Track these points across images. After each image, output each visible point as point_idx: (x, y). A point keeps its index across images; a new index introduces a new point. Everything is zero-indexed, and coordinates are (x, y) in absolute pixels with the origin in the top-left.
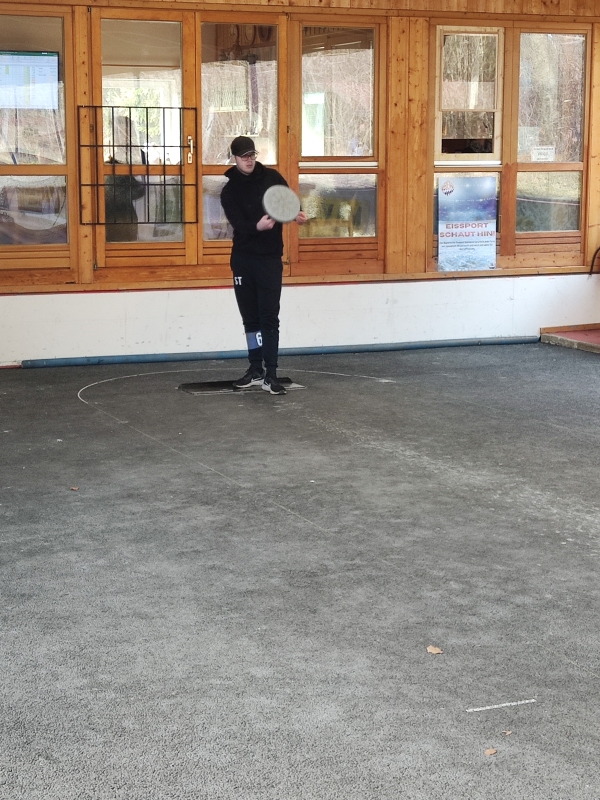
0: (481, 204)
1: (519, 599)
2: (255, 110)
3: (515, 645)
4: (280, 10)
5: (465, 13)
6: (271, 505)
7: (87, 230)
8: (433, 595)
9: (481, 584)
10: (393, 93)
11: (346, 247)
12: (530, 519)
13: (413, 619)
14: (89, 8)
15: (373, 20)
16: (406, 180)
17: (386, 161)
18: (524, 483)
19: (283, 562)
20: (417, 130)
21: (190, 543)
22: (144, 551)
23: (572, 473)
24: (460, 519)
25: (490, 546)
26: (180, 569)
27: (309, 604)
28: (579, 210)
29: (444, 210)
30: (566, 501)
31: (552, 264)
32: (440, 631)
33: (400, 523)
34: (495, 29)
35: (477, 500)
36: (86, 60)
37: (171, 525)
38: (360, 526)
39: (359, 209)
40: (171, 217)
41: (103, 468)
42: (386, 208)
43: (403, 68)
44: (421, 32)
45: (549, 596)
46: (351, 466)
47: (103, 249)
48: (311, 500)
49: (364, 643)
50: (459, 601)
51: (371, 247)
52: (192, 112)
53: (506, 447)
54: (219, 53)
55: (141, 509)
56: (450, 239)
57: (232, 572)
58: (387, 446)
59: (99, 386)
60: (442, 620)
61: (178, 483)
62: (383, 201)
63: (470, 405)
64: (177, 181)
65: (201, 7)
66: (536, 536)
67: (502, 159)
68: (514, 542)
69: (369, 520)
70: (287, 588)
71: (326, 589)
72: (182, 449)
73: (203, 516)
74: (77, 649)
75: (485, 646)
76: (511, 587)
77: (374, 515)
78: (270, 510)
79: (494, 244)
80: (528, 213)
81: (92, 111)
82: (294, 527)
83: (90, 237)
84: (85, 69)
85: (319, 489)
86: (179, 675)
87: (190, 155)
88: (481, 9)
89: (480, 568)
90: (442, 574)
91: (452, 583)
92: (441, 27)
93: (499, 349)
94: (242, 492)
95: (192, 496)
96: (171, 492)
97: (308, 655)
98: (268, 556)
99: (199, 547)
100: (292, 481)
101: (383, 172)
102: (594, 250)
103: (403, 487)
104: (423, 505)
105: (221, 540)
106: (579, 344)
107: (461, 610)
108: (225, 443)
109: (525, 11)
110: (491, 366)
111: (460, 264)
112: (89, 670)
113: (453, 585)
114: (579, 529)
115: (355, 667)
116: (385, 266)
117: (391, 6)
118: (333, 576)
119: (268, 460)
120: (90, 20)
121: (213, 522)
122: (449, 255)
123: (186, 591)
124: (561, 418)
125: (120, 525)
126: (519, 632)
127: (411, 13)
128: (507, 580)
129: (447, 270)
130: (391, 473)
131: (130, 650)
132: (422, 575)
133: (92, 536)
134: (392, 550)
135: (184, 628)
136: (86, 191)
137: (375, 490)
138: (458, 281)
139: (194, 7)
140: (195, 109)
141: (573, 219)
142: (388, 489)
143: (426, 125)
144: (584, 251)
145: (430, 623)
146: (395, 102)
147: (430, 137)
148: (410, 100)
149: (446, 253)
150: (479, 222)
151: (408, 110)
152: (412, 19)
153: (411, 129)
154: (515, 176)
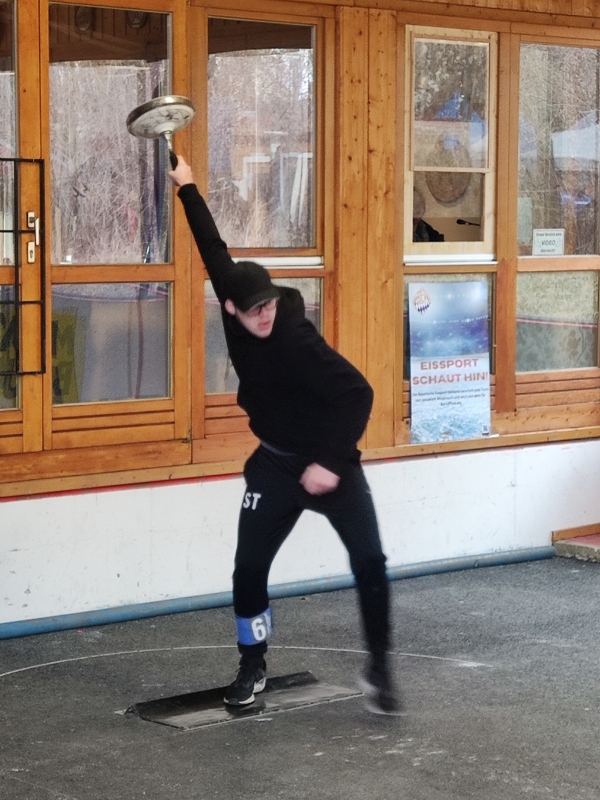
0: (468, 327)
10: (345, 139)
15: (313, 12)
16: (366, 287)
17: (336, 255)
20: (381, 203)
29: (417, 338)
31: (565, 423)
34: (485, 34)
43: (360, 96)
44: (385, 34)
67: (495, 250)
79: (488, 394)
101: (331, 274)
111: (441, 430)
122: (426, 414)
127: (372, 2)
129: (424, 440)
138: (440, 459)
146: (348, 154)
147: (398, 214)
148: (370, 151)
149: (422, 411)
150: (466, 357)
151: (368, 168)
152: (373, 11)
153: (372, 201)
154: (514, 279)
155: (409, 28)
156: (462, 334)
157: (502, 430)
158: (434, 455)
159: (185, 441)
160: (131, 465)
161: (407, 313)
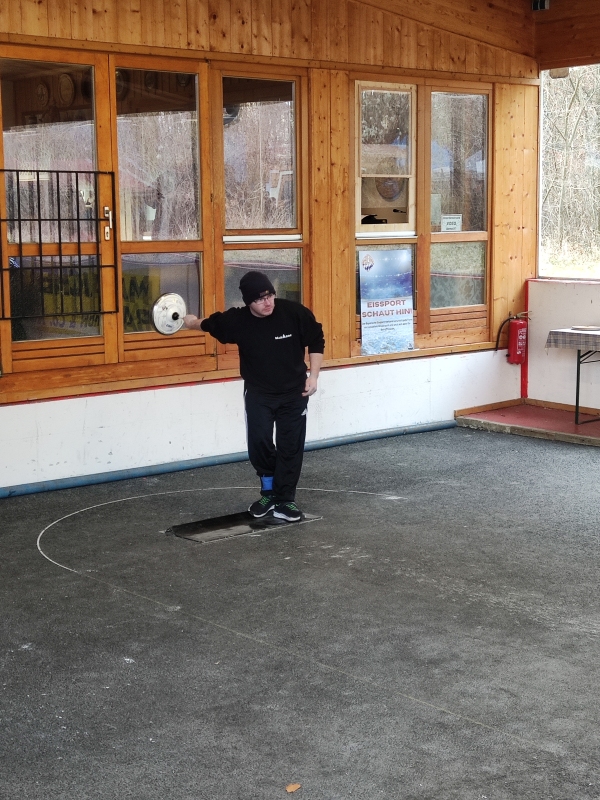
0: (398, 279)
4: (201, 55)
5: (383, 67)
10: (315, 157)
15: (294, 72)
16: (331, 254)
17: (311, 233)
20: (340, 196)
28: (484, 286)
29: (365, 287)
31: (463, 341)
34: (408, 86)
42: (311, 287)
43: (325, 128)
44: (341, 86)
47: (9, 351)
52: (108, 177)
62: (308, 278)
65: (115, 49)
67: (416, 229)
79: (412, 322)
92: (359, 82)
101: (307, 245)
102: (499, 325)
109: (435, 67)
111: (381, 346)
127: (332, 65)
129: (370, 353)
141: (479, 292)
143: (347, 191)
144: (489, 326)
146: (317, 166)
147: (352, 205)
148: (332, 164)
149: (369, 334)
150: (398, 299)
151: (331, 175)
152: (333, 71)
153: (334, 197)
154: (429, 248)
155: (357, 82)
156: (395, 284)
157: (421, 346)
158: (377, 362)
159: (213, 355)
160: (177, 372)
161: (358, 270)
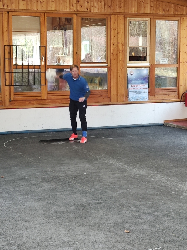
0: (143, 78)
1: (156, 213)
2: (66, 47)
3: (154, 229)
4: (74, 12)
5: (137, 13)
6: (70, 182)
7: (7, 88)
8: (127, 212)
9: (143, 208)
10: (112, 41)
11: (97, 93)
12: (160, 186)
13: (119, 221)
14: (8, 12)
15: (105, 16)
16: (117, 70)
17: (110, 64)
18: (158, 173)
19: (75, 201)
20: (121, 53)
21: (42, 195)
22: (26, 198)
23: (174, 170)
24: (136, 186)
25: (146, 195)
26: (39, 204)
27: (83, 216)
28: (176, 81)
29: (130, 80)
30: (172, 179)
31: (167, 98)
32: (129, 225)
33: (115, 188)
34: (147, 19)
35: (142, 179)
36: (7, 30)
37: (36, 189)
38: (101, 189)
39: (102, 80)
40: (37, 83)
41: (12, 170)
42: (110, 79)
43: (116, 32)
44: (122, 20)
45: (166, 212)
46: (99, 168)
47: (13, 94)
48: (84, 180)
49: (102, 229)
50: (135, 214)
51: (105, 93)
52: (44, 47)
53: (152, 161)
54: (53, 27)
55: (26, 184)
56: (132, 90)
57: (57, 205)
58: (111, 161)
59: (11, 141)
60: (129, 221)
61: (38, 175)
62: (109, 77)
63: (140, 147)
64: (39, 71)
65: (46, 12)
66: (162, 192)
67: (150, 63)
68: (154, 194)
69: (104, 187)
70: (76, 210)
71: (89, 211)
72: (40, 163)
73: (47, 186)
74: (3, 232)
75: (144, 230)
76: (153, 209)
77: (106, 185)
78: (70, 183)
79: (148, 92)
80: (159, 81)
81: (9, 47)
82: (78, 189)
83: (9, 90)
84: (7, 33)
85: (87, 176)
86: (38, 241)
87: (43, 62)
88: (142, 12)
89: (142, 203)
90: (129, 205)
91: (133, 208)
92: (129, 18)
93: (150, 128)
94: (60, 177)
95: (43, 179)
96: (36, 178)
97: (83, 233)
98: (69, 199)
99: (46, 197)
100: (78, 173)
101: (109, 67)
102: (182, 94)
103: (116, 175)
104: (123, 181)
105: (53, 194)
106: (177, 126)
107: (136, 217)
108: (55, 161)
109: (157, 13)
110: (147, 133)
112: (7, 239)
113: (133, 209)
114: (177, 189)
115: (99, 237)
116: (110, 99)
117: (112, 11)
118: (92, 206)
119: (70, 166)
120: (8, 16)
121: (50, 188)
122: (132, 96)
123: (41, 212)
124: (171, 151)
125: (18, 189)
126: (156, 224)
127: (119, 14)
128: (152, 207)
129: (132, 101)
130: (112, 170)
131: (21, 232)
132: (122, 205)
133: (8, 193)
134: (112, 197)
135: (40, 224)
136: (7, 74)
137: (106, 176)
138: (135, 105)
139: (44, 12)
140: (45, 46)
141: (175, 83)
142: (111, 176)
143: (124, 51)
144: (178, 94)
145: (125, 222)
146: (113, 44)
147: (125, 55)
148: (118, 43)
150: (142, 84)
151: (118, 46)
153: (119, 53)
157: (151, 99)
